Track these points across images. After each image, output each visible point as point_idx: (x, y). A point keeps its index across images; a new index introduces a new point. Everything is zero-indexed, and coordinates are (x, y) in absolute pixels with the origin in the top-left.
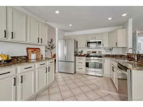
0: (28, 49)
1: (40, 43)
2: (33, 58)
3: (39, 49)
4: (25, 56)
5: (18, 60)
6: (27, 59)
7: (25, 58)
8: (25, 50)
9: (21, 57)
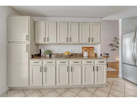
0: (83, 48)
1: (91, 42)
2: (85, 56)
3: (93, 48)
4: (81, 54)
5: (76, 56)
6: (82, 56)
7: (81, 55)
8: (81, 49)
9: (78, 54)
